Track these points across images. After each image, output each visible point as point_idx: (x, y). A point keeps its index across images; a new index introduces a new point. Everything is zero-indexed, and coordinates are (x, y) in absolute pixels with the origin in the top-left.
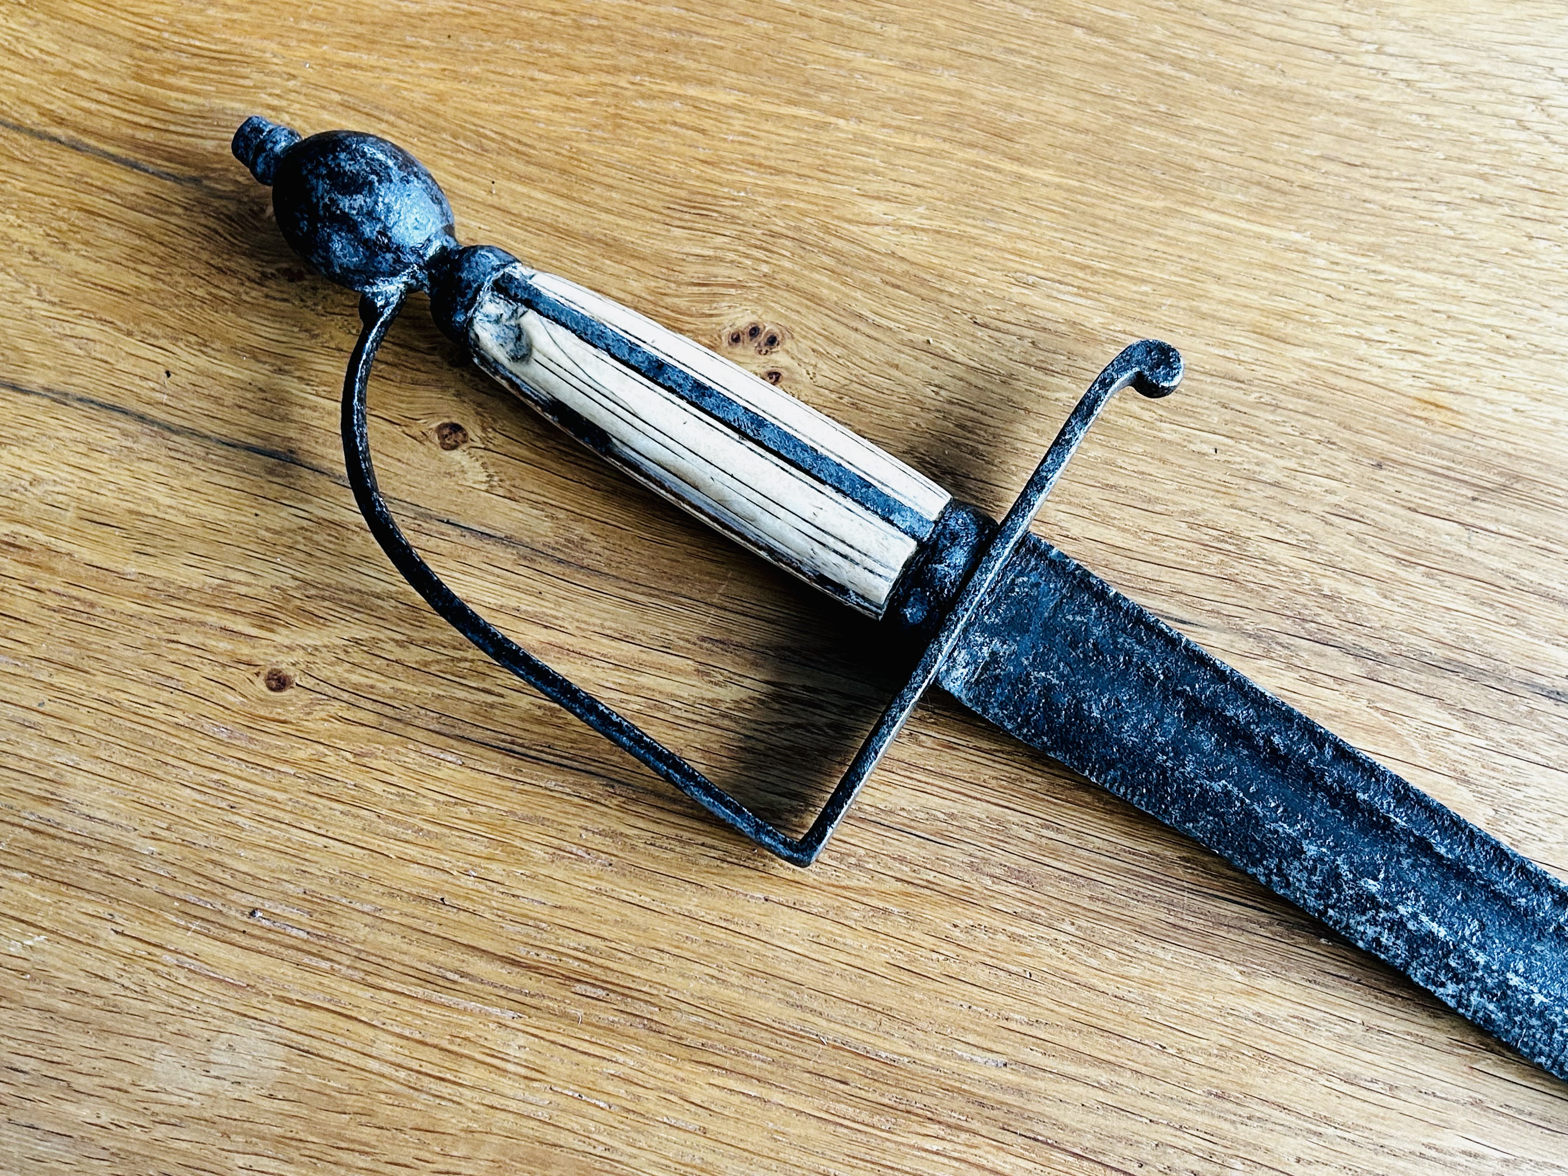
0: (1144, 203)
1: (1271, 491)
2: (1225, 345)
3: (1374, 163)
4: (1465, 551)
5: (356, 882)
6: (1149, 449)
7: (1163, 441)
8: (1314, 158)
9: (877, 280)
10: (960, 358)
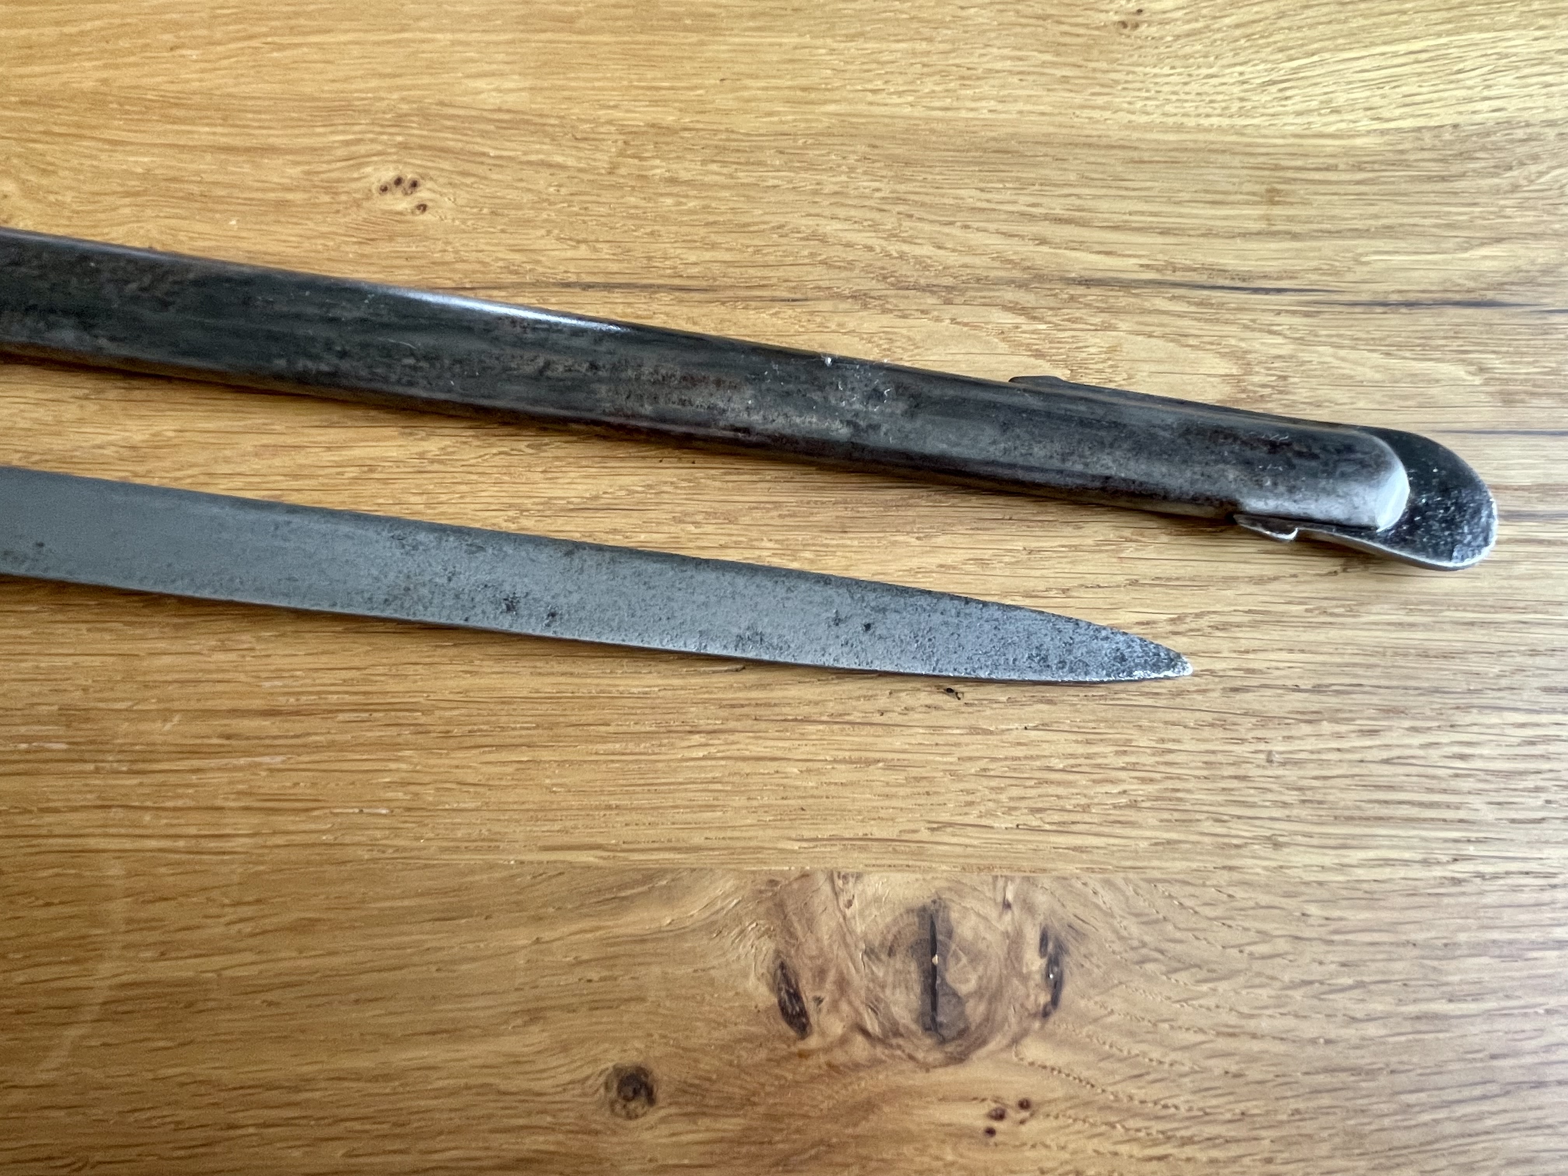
0: (683, 41)
1: (833, 199)
4: (988, 206)
7: (742, 185)
9: (490, 128)
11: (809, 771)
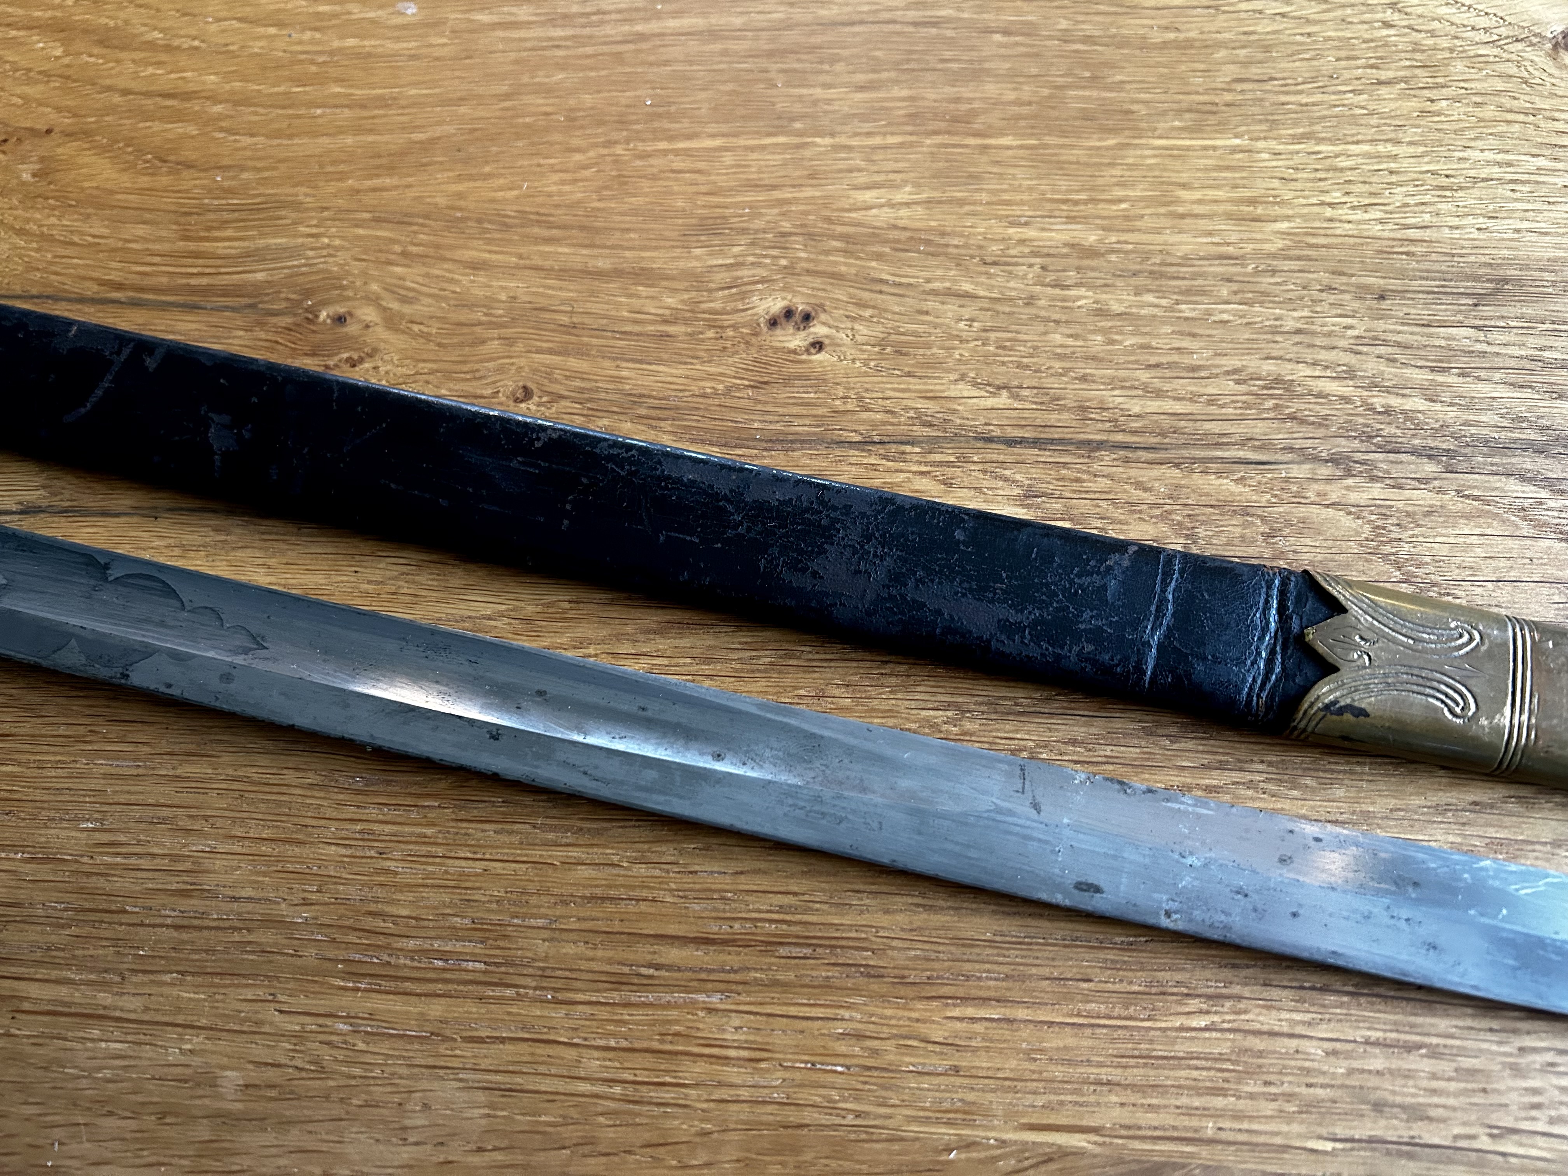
0: (1098, 144)
1: (1297, 338)
2: (1210, 234)
3: (1278, 75)
4: (1489, 349)
5: (525, 898)
6: (1176, 329)
7: (1186, 319)
8: (1228, 83)
9: (887, 250)
10: (982, 293)
11: (1335, 1053)
